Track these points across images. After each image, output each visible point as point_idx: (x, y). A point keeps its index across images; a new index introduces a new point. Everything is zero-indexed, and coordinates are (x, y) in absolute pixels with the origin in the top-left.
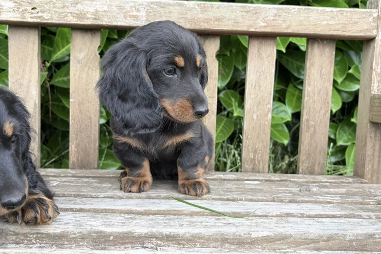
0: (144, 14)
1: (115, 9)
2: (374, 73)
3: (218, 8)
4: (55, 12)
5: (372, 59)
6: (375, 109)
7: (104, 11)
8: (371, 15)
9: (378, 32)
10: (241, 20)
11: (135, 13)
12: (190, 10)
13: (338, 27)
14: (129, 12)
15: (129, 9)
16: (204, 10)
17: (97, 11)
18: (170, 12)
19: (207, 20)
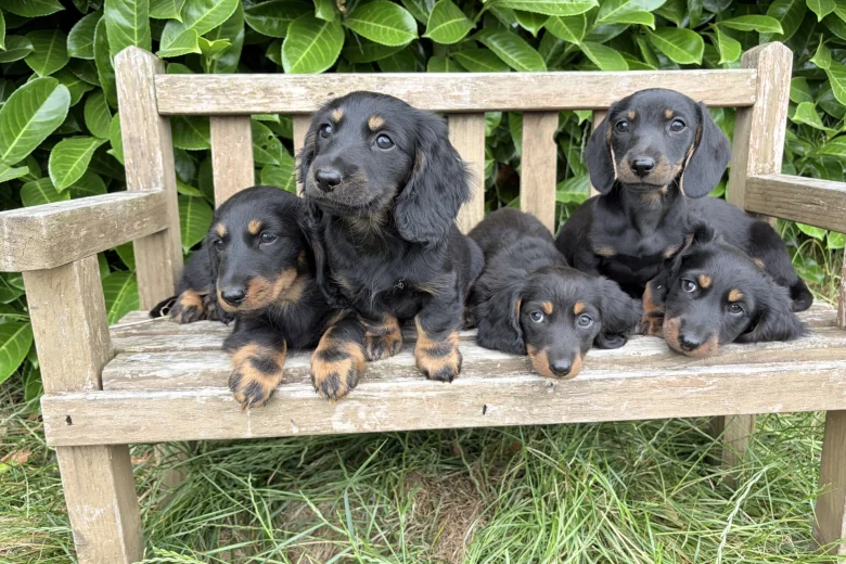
0: (468, 93)
1: (432, 88)
2: (751, 150)
3: (560, 79)
5: (748, 132)
6: (752, 195)
7: (419, 93)
8: (748, 77)
9: (756, 98)
10: (587, 93)
11: (456, 93)
12: (524, 84)
13: (707, 95)
15: (449, 87)
16: (542, 83)
18: (500, 89)
19: (546, 96)
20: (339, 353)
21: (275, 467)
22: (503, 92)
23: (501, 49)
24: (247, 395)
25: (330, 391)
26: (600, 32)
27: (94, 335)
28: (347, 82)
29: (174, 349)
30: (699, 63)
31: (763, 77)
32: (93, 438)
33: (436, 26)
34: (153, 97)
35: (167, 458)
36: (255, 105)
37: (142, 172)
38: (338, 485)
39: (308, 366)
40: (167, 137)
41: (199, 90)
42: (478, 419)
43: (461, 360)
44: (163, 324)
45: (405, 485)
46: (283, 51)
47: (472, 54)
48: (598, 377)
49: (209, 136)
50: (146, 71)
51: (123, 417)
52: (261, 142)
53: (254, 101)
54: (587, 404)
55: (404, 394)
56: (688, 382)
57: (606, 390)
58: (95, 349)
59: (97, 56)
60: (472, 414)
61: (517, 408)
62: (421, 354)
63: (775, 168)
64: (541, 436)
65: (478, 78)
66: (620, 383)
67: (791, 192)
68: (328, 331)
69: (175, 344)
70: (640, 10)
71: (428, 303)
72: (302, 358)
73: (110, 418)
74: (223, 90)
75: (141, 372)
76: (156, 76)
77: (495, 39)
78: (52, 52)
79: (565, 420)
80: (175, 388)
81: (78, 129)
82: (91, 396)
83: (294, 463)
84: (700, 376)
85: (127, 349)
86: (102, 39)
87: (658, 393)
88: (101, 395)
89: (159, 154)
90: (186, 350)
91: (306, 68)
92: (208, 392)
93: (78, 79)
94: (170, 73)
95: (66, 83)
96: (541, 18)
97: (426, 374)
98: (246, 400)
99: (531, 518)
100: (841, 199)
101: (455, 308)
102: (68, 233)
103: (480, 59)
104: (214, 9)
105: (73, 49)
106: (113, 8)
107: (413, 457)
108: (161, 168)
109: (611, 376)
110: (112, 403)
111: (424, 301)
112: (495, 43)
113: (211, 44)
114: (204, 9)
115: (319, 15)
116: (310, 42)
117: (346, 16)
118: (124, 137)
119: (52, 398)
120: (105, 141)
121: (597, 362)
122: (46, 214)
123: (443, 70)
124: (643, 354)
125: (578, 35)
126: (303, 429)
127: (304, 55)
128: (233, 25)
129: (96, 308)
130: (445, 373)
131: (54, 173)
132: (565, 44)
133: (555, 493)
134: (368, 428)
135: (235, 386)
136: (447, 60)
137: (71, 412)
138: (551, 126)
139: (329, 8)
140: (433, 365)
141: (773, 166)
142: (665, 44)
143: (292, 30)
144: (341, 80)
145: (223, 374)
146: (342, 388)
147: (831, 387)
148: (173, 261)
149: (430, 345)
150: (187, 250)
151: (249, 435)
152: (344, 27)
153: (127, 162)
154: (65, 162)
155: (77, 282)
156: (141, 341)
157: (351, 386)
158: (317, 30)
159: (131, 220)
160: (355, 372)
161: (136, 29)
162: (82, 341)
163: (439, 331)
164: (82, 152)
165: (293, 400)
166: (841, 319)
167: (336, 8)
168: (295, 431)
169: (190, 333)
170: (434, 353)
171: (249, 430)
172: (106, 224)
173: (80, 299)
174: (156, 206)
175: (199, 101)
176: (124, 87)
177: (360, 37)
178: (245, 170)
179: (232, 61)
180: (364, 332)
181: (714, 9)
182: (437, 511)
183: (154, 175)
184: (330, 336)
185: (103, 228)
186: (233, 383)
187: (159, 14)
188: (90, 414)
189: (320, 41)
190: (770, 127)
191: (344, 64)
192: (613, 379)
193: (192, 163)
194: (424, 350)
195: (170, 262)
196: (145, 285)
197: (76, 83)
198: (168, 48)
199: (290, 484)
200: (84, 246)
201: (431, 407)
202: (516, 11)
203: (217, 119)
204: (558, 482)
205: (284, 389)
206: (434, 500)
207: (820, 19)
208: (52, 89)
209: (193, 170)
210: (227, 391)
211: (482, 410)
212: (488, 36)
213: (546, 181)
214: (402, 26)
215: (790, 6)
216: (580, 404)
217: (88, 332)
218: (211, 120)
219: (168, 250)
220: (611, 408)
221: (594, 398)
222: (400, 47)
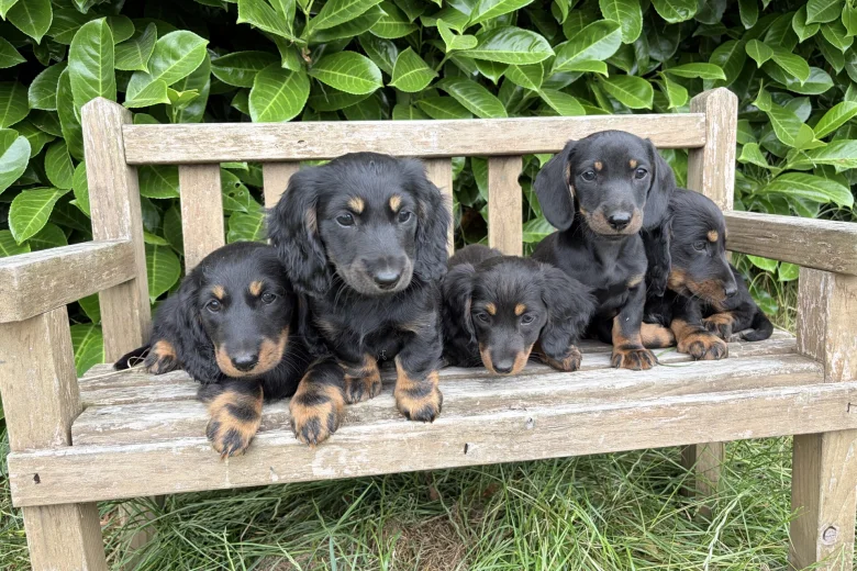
0: (435, 139)
1: (400, 135)
2: (704, 189)
3: (522, 125)
4: (328, 144)
5: (701, 171)
7: (388, 139)
8: (698, 121)
9: (706, 140)
10: (549, 137)
11: (424, 139)
12: (489, 130)
13: (661, 137)
14: (418, 138)
15: (416, 134)
16: (505, 130)
17: (378, 140)
18: (466, 135)
19: (510, 141)
20: (318, 397)
21: (247, 521)
22: (469, 137)
23: (463, 97)
24: (225, 443)
25: (310, 435)
26: (555, 80)
27: (63, 388)
28: (317, 130)
29: (147, 400)
30: (650, 108)
31: (711, 120)
32: (62, 496)
33: (400, 75)
34: (120, 146)
35: (133, 518)
36: (224, 153)
37: (109, 221)
38: (315, 536)
39: (287, 412)
40: (135, 187)
41: (168, 140)
42: (460, 459)
43: (441, 399)
44: (132, 376)
45: (384, 532)
46: (250, 101)
47: (435, 102)
48: (576, 411)
49: (178, 184)
50: (114, 121)
51: (95, 473)
52: (228, 190)
53: (222, 150)
54: (566, 439)
55: (385, 436)
56: (661, 412)
57: (584, 423)
58: (64, 403)
59: (59, 108)
60: (454, 454)
61: (498, 445)
62: (401, 394)
63: (728, 205)
64: (519, 475)
65: (444, 125)
66: (597, 415)
67: (744, 227)
68: (306, 376)
69: (148, 395)
70: (593, 59)
71: (409, 342)
72: (280, 404)
73: (80, 474)
74: (192, 139)
75: (113, 425)
76: (124, 126)
77: (457, 87)
78: (12, 103)
79: (545, 455)
80: (149, 440)
81: (37, 181)
82: (60, 453)
83: (267, 516)
84: (673, 405)
85: (95, 402)
86: (64, 90)
87: (635, 425)
88: (70, 451)
89: (127, 203)
90: (158, 400)
91: (272, 117)
92: (183, 442)
93: (38, 130)
94: (137, 123)
95: (25, 135)
96: (500, 66)
97: (407, 415)
98: (225, 449)
99: (514, 559)
100: (792, 231)
101: (435, 348)
102: (40, 284)
103: (443, 107)
104: (180, 60)
105: (34, 101)
106: (77, 59)
107: (390, 503)
108: (129, 217)
109: (588, 409)
110: (82, 458)
111: (405, 340)
112: (457, 91)
113: (180, 94)
114: (171, 61)
115: (285, 65)
116: (277, 91)
117: (310, 66)
118: (90, 187)
119: (19, 456)
120: (67, 192)
121: (573, 395)
122: (18, 265)
123: (408, 118)
124: (618, 386)
125: (536, 83)
126: (283, 477)
127: (271, 104)
128: (201, 75)
129: (66, 361)
130: (426, 413)
131: (14, 226)
132: (523, 91)
133: (536, 531)
134: (349, 473)
135: (213, 435)
136: (411, 108)
137: (39, 470)
138: (515, 169)
139: (294, 59)
140: (414, 406)
141: (726, 202)
142: (617, 90)
143: (260, 80)
144: (311, 128)
145: (200, 423)
146: (323, 432)
147: (796, 413)
148: (140, 311)
149: (411, 385)
150: (153, 300)
151: (227, 485)
152: (309, 76)
153: (93, 212)
154: (25, 214)
155: (47, 334)
156: (110, 394)
157: (332, 430)
158: (283, 80)
159: (99, 270)
160: (335, 416)
161: (100, 80)
162: (51, 395)
163: (420, 370)
164: (43, 203)
165: (272, 447)
166: (800, 347)
167: (301, 58)
168: (275, 479)
169: (161, 383)
170: (414, 393)
171: (227, 479)
172: (75, 274)
173: (50, 352)
174: (123, 256)
175: (168, 150)
176: (91, 138)
177: (326, 86)
178: (215, 218)
179: (198, 110)
180: (343, 375)
181: (660, 58)
182: (418, 557)
183: (121, 224)
184: (309, 380)
185: (73, 278)
186: (211, 432)
187: (125, 66)
188: (58, 471)
189: (286, 91)
190: (720, 167)
191: (311, 112)
192: (590, 412)
193: (156, 212)
194: (405, 390)
195: (137, 311)
196: (110, 336)
197: (36, 134)
198: (134, 98)
199: (263, 538)
200: (53, 298)
201: (412, 448)
202: (476, 60)
203: (186, 168)
204: (539, 521)
205: (262, 436)
206: (414, 546)
207: (759, 65)
208: (12, 140)
209: (158, 219)
210: (205, 440)
211: (463, 450)
212: (451, 84)
213: (513, 222)
214: (367, 75)
215: (730, 54)
216: (560, 439)
217: (57, 385)
218: (180, 168)
219: (136, 299)
220: (589, 442)
221: (572, 432)
222: (366, 95)
